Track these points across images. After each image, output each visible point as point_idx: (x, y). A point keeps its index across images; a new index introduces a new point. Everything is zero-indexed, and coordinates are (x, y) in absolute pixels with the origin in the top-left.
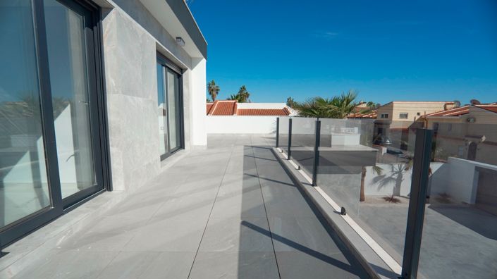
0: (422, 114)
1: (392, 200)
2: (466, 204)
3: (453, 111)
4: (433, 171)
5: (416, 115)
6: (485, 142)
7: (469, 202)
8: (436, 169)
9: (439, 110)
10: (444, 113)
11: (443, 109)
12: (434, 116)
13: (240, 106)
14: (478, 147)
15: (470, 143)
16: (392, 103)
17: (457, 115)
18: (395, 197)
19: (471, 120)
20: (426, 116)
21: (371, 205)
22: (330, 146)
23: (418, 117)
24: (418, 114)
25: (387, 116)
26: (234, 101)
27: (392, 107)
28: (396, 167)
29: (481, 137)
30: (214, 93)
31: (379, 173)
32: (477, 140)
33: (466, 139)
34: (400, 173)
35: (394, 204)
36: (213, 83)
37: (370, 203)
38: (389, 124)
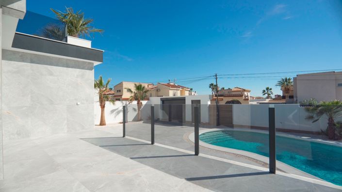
2: (159, 119)
8: (145, 104)
11: (147, 87)
17: (153, 88)
25: (120, 91)
27: (122, 85)
38: (122, 96)
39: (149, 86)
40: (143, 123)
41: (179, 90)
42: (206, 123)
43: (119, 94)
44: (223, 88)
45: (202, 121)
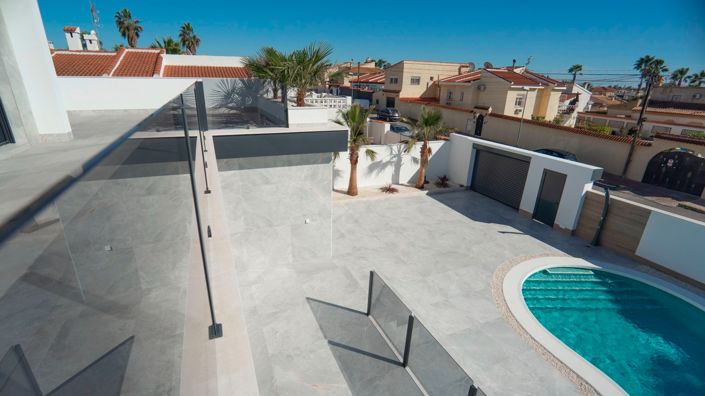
0: (435, 79)
1: (389, 190)
2: (462, 186)
3: (466, 77)
4: (434, 152)
5: (428, 80)
6: (492, 115)
7: (465, 185)
8: (437, 149)
9: (453, 74)
10: (457, 79)
11: (457, 73)
12: (449, 81)
13: (168, 60)
14: (485, 119)
15: (478, 115)
16: (401, 63)
17: (469, 82)
18: (393, 186)
19: (482, 87)
20: (439, 81)
21: (365, 199)
22: (287, 126)
23: (431, 83)
24: (432, 78)
25: (396, 81)
26: (157, 51)
27: (403, 68)
28: (395, 148)
29: (487, 109)
30: (132, 33)
31: (372, 158)
32: (484, 112)
33: (475, 110)
34: (399, 156)
35: (391, 195)
36: (128, 15)
37: (364, 197)
38: (398, 92)
39: (463, 70)
40: (427, 194)
41: (534, 90)
42: (567, 230)
43: (393, 87)
44: (682, 72)
45: (556, 222)
